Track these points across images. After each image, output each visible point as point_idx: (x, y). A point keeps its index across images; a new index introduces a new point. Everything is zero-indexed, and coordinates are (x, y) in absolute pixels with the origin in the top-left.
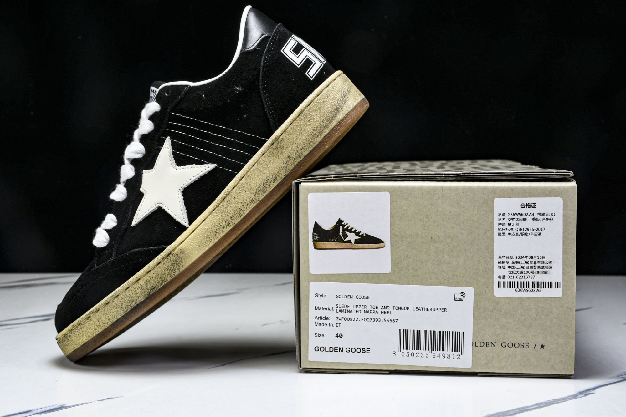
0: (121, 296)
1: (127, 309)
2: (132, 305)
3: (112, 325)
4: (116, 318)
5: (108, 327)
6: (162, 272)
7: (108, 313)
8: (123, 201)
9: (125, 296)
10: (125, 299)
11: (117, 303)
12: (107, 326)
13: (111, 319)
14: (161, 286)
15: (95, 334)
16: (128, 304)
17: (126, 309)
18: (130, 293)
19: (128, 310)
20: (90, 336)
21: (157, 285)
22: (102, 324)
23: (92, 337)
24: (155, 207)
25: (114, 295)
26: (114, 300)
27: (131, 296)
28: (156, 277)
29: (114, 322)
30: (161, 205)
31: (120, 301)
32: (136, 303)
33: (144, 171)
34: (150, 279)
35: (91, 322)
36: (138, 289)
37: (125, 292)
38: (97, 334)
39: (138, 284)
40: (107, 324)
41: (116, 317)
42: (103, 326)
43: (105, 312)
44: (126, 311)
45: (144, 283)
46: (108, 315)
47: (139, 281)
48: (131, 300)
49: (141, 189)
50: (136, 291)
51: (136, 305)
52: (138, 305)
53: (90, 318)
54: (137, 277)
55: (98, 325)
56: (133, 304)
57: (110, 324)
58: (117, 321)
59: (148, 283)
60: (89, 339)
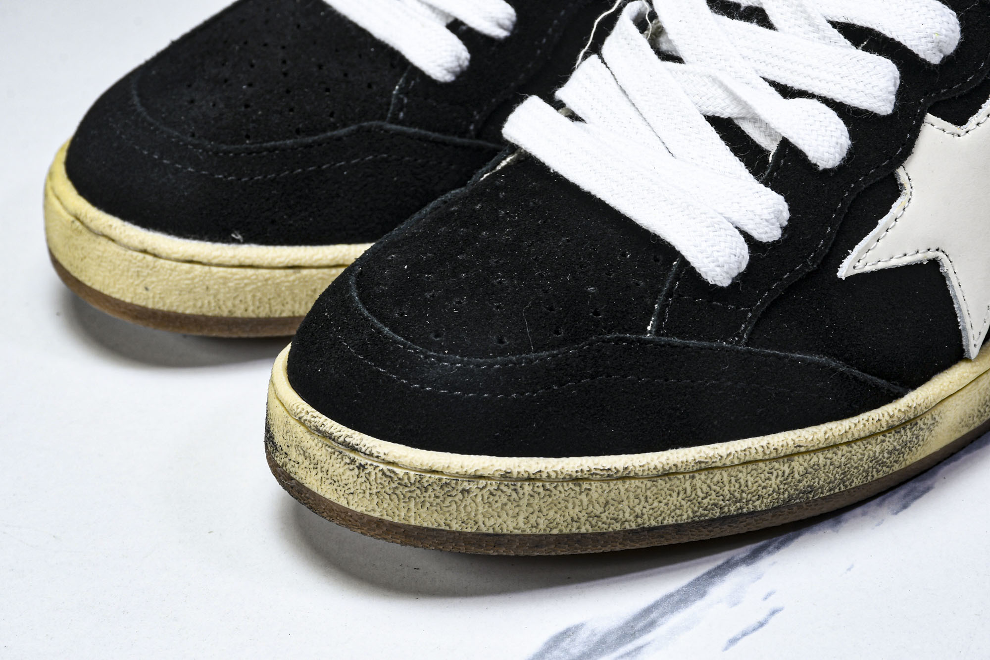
0: (725, 474)
1: (706, 512)
2: (726, 509)
3: (632, 531)
4: (657, 522)
5: (616, 532)
6: (861, 460)
7: (650, 501)
8: (826, 171)
9: (733, 479)
10: (726, 489)
11: (698, 485)
12: (617, 527)
13: (645, 517)
14: (828, 494)
15: (560, 530)
16: (721, 502)
17: (703, 512)
18: (751, 480)
19: (706, 515)
20: (542, 526)
21: (822, 487)
22: (608, 518)
23: (542, 532)
24: (922, 257)
25: (707, 463)
26: (696, 475)
27: (747, 486)
28: (840, 467)
29: (644, 527)
30: (944, 260)
31: (709, 486)
32: (741, 508)
33: (929, 117)
34: (824, 466)
35: (583, 497)
36: (777, 476)
37: (740, 468)
38: (566, 531)
39: (787, 465)
40: (623, 523)
41: (660, 519)
42: (604, 523)
43: (649, 493)
44: (702, 515)
45: (801, 469)
46: (646, 504)
47: (796, 458)
48: (736, 494)
49: (900, 172)
50: (769, 479)
51: (735, 513)
52: (742, 514)
53: (585, 485)
54: (800, 446)
55: (592, 514)
56: (733, 508)
57: (628, 527)
58: (652, 529)
59: (810, 473)
60: (528, 532)
